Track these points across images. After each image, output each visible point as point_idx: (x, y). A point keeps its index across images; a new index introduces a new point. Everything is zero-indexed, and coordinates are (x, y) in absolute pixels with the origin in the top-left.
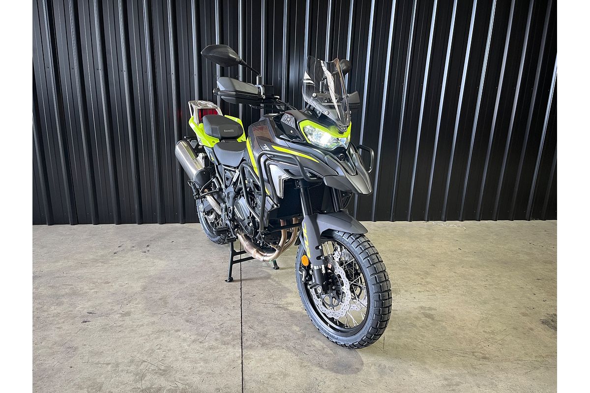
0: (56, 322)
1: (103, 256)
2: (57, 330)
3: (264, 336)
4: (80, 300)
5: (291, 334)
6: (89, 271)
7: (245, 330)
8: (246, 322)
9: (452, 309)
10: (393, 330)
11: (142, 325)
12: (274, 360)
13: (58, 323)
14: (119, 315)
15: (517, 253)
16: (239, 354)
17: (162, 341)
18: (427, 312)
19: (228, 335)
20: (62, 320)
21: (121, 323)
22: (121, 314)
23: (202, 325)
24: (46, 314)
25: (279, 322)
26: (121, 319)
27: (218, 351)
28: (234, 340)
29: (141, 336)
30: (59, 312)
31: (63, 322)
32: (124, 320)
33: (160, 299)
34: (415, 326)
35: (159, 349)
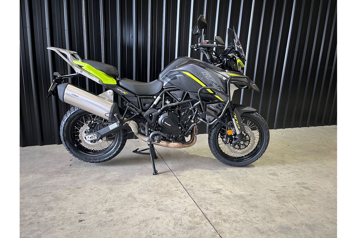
0: (56, 225)
1: (62, 168)
2: (61, 231)
3: (220, 214)
4: (65, 204)
5: (237, 211)
6: (59, 181)
7: (205, 212)
8: (201, 205)
9: (315, 182)
10: (295, 200)
11: (128, 218)
12: (240, 231)
13: (58, 225)
14: (105, 212)
15: (318, 146)
16: (213, 231)
17: (151, 228)
18: (303, 185)
19: (195, 217)
20: (61, 222)
21: (111, 218)
22: (106, 211)
23: (172, 212)
24: (43, 219)
25: (223, 203)
26: (108, 215)
27: (197, 229)
28: (202, 220)
29: (133, 226)
30: (54, 215)
31: (63, 224)
32: (111, 216)
33: (128, 196)
34: (304, 195)
35: (154, 234)
